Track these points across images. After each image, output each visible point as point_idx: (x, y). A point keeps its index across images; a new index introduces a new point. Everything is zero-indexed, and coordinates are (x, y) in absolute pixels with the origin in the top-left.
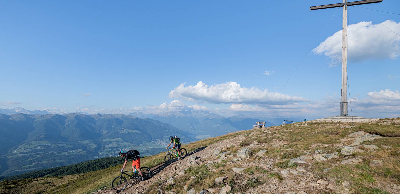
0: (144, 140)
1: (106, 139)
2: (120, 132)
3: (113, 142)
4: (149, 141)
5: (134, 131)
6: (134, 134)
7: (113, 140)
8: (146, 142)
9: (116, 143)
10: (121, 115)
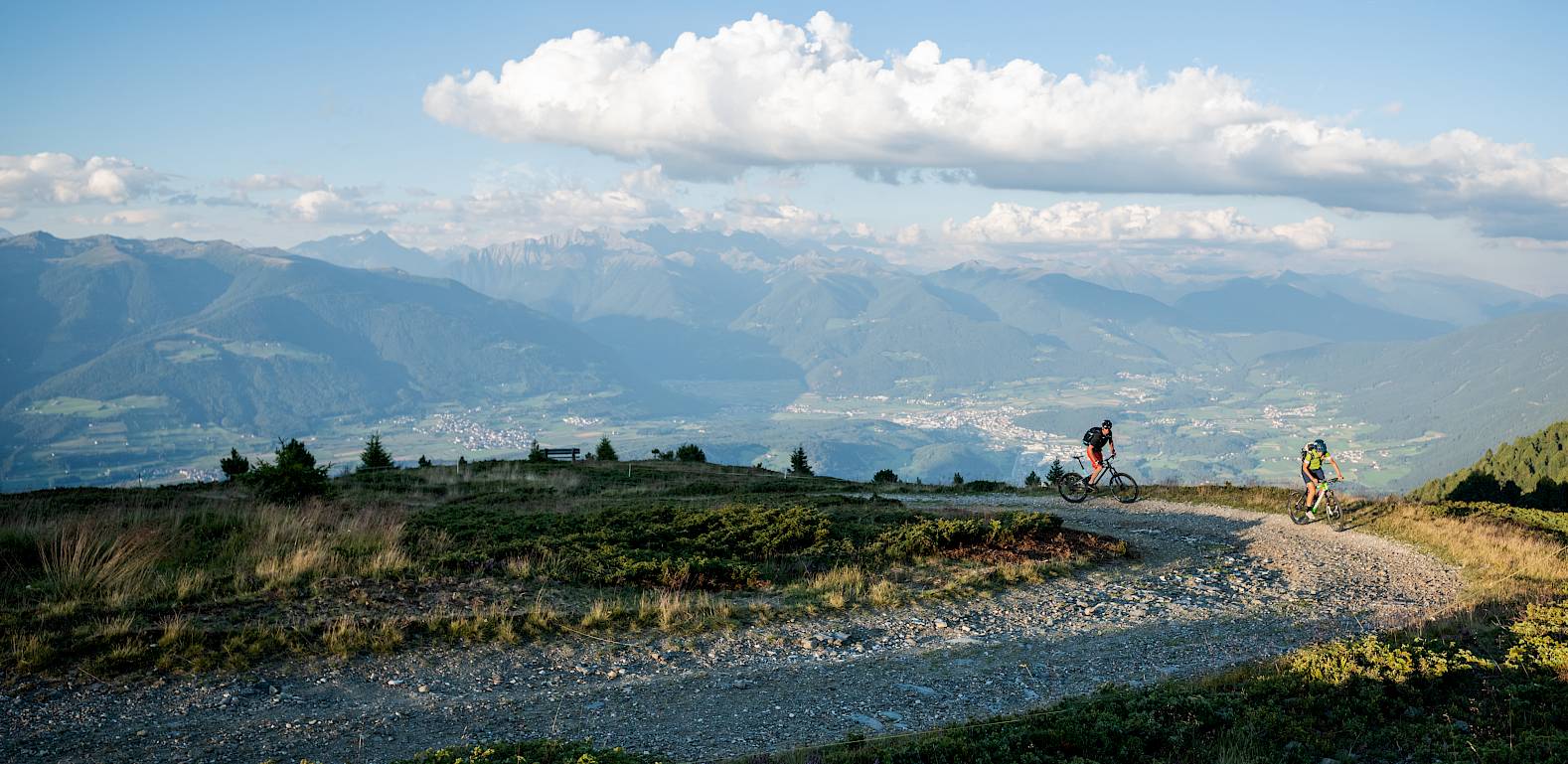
0: (335, 408)
1: (53, 403)
2: (164, 353)
3: (102, 421)
4: (369, 412)
5: (268, 351)
6: (267, 365)
7: (104, 408)
8: (346, 423)
9: (120, 426)
10: (206, 243)
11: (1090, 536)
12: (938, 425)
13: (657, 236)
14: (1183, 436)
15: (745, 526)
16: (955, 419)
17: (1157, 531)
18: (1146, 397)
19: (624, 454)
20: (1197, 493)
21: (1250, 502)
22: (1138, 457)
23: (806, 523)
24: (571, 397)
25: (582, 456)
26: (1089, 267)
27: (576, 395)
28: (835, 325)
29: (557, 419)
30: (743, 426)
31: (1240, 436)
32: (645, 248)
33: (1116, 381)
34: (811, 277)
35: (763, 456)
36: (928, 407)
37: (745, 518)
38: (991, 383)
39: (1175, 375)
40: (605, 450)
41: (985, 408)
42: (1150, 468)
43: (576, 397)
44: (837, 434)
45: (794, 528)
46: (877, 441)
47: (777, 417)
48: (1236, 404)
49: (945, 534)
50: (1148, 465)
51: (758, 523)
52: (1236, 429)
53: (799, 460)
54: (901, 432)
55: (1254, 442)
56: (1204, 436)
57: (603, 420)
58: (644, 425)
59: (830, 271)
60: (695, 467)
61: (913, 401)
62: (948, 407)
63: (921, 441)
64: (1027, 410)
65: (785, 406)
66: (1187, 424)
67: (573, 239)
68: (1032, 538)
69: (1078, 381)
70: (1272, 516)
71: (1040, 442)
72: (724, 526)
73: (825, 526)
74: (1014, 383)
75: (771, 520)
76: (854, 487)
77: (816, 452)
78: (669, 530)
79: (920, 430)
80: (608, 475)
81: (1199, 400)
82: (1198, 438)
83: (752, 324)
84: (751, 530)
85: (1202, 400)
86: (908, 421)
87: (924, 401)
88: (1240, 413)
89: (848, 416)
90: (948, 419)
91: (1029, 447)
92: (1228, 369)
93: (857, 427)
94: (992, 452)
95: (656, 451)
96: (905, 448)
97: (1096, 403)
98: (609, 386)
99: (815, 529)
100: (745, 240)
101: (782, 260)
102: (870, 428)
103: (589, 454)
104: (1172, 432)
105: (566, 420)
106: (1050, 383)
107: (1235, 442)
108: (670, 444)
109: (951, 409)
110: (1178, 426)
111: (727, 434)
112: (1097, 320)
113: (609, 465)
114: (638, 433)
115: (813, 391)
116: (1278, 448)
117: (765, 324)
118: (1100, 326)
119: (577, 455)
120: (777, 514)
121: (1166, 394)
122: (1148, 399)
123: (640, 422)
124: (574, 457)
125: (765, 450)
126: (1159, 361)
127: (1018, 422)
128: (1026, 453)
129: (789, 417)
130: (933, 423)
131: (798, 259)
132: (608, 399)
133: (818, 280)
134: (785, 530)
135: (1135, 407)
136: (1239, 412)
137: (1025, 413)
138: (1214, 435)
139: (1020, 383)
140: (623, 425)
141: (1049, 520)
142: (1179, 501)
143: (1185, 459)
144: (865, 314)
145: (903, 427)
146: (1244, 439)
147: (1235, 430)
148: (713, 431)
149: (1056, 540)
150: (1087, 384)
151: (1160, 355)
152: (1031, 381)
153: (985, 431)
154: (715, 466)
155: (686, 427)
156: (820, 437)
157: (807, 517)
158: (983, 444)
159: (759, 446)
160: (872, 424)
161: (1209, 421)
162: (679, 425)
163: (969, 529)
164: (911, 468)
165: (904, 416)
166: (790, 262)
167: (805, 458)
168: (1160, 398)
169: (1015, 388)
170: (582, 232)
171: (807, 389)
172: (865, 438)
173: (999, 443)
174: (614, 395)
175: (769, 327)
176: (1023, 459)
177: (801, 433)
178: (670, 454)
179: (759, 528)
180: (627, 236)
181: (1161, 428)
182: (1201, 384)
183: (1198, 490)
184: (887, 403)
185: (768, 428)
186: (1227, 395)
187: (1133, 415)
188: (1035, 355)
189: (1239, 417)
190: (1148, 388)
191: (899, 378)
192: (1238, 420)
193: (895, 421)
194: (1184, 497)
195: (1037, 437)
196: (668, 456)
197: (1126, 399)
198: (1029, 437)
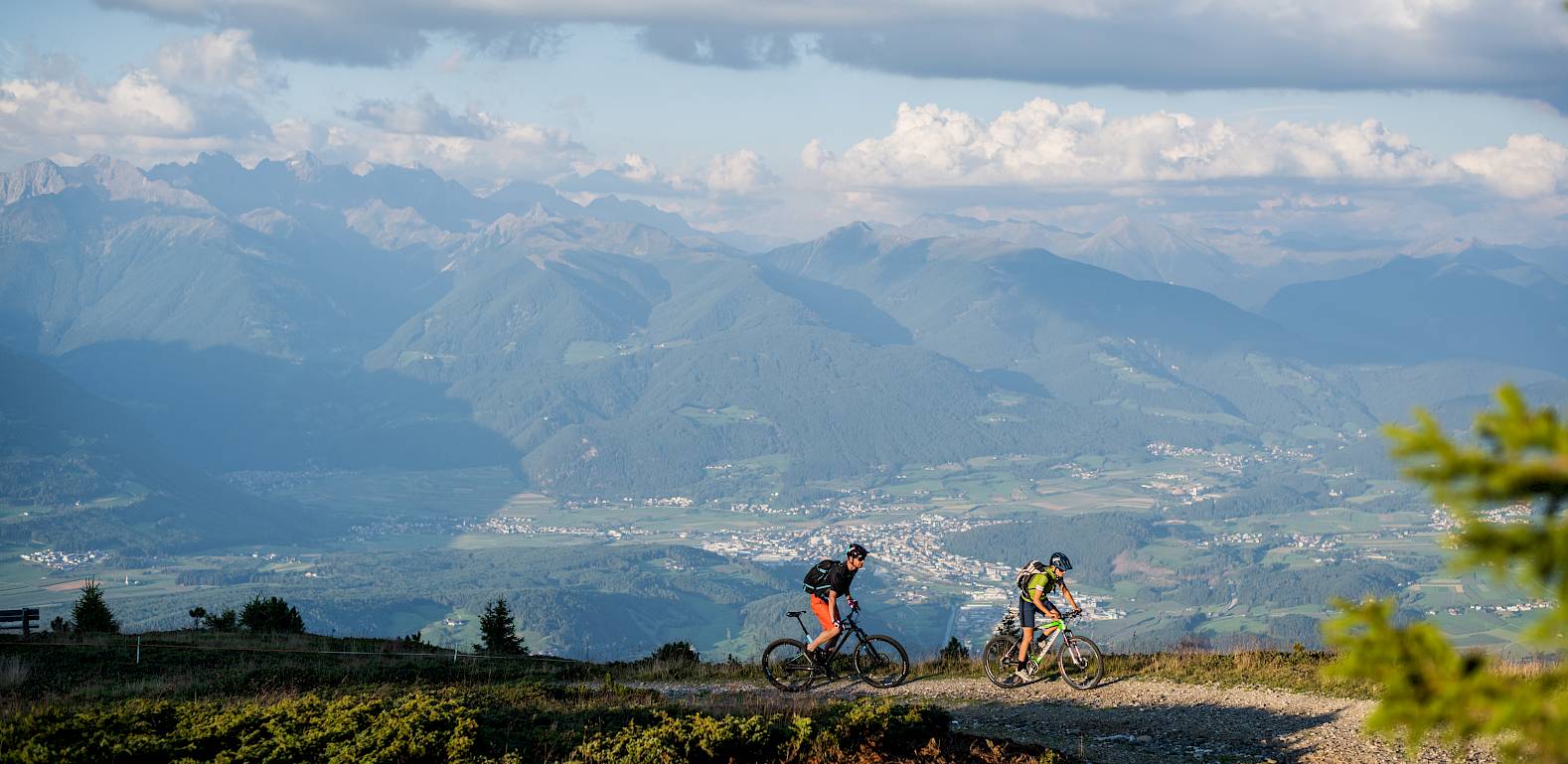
11: (990, 744)
12: (794, 554)
13: (213, 173)
14: (1277, 567)
15: (311, 736)
16: (828, 542)
17: (1145, 738)
18: (1205, 491)
19: (131, 620)
20: (1233, 666)
21: (1326, 680)
22: (1191, 611)
23: (429, 726)
24: (38, 508)
25: (43, 624)
26: (1090, 235)
27: (47, 504)
28: (587, 355)
29: (9, 555)
30: (397, 563)
31: (1384, 565)
32: (190, 199)
33: (1147, 460)
34: (532, 258)
35: (437, 624)
36: (775, 520)
37: (314, 720)
38: (899, 468)
39: (1259, 446)
40: (93, 611)
41: (887, 518)
42: (1212, 633)
43: (49, 509)
44: (588, 576)
45: (406, 738)
46: (672, 588)
47: (465, 542)
48: (1379, 503)
49: (703, 744)
50: (1209, 626)
51: (338, 729)
52: (1379, 552)
53: (497, 625)
54: (718, 568)
55: (1413, 577)
56: (1318, 568)
57: (106, 556)
58: (190, 564)
59: (576, 247)
60: (276, 642)
61: (743, 506)
62: (812, 518)
63: (759, 586)
64: (972, 521)
65: (481, 520)
66: (1283, 543)
67: (39, 181)
68: (874, 749)
69: (1070, 460)
70: (1361, 703)
71: (996, 585)
72: (269, 736)
73: (466, 732)
74: (944, 467)
75: (363, 722)
76: (579, 669)
77: (547, 612)
78: (161, 745)
79: (759, 564)
80: (93, 659)
81: (1306, 495)
82: (1306, 571)
83: (415, 355)
84: (322, 742)
85: (1312, 495)
86: (733, 547)
87: (764, 507)
88: (1385, 519)
89: (612, 540)
90: (814, 540)
91: (976, 596)
92: (1361, 434)
93: (635, 561)
94: (902, 606)
95: (198, 613)
96: (725, 601)
97: (1107, 504)
98: (118, 485)
99: (447, 738)
100: (392, 183)
101: (475, 224)
102: (656, 562)
103: (59, 620)
104: (1255, 561)
105: (27, 557)
106: (1015, 467)
107: (1376, 578)
108: (236, 600)
109: (819, 523)
110: (1267, 548)
111: (366, 578)
112: (1105, 340)
113: (100, 641)
114: (179, 582)
115: (539, 490)
116: (1459, 589)
117: (440, 355)
118: (1111, 351)
119: (31, 622)
120: (376, 710)
121: (1243, 486)
122: (1208, 496)
123: (182, 559)
124: (26, 627)
125: (442, 610)
126: (1229, 419)
127: (952, 544)
128: (969, 607)
129: (491, 543)
130: (783, 550)
131: (506, 222)
132: (115, 511)
133: (547, 263)
134: (388, 741)
135: (1183, 513)
136: (1383, 518)
137: (966, 527)
138: (1337, 564)
139: (954, 467)
140: (147, 565)
141: (917, 718)
142: (1197, 681)
143: (1282, 613)
144: (643, 331)
145: (723, 559)
146: (1396, 571)
147: (1376, 553)
148: (336, 574)
149: (925, 752)
150: (1087, 467)
151: (1232, 409)
152: (977, 462)
153: (886, 565)
154: (316, 639)
155: (278, 567)
156: (556, 582)
157: (434, 716)
158: (884, 591)
159: (430, 602)
160: (661, 554)
161: (1327, 536)
162: (264, 563)
163: (751, 732)
164: (741, 641)
165: (725, 537)
166: (491, 228)
167: (510, 621)
168: (1231, 492)
169: (946, 477)
170: (56, 167)
171: (523, 482)
172: (647, 583)
173: (917, 588)
174: (127, 503)
175: (448, 359)
176: (963, 619)
177: (515, 575)
178: (229, 617)
179: (339, 738)
180: (157, 173)
181: (1233, 553)
182: (1309, 464)
183: (1236, 661)
184: (689, 511)
185: (448, 566)
186: (1359, 486)
187: (1179, 528)
188: (986, 412)
189: (1384, 527)
190: (1205, 474)
191: (714, 460)
192: (1383, 535)
193: (707, 547)
194: (1208, 674)
195: (992, 575)
196: (225, 623)
197: (1164, 495)
198: (976, 573)
